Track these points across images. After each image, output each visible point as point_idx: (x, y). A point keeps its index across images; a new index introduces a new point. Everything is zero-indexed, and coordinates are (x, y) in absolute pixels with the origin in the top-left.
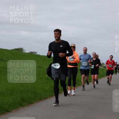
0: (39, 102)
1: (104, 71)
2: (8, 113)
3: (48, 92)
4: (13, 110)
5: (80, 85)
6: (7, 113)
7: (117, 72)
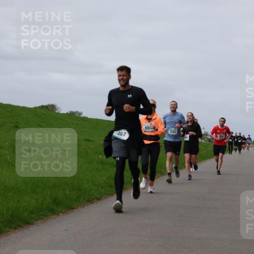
0: (85, 205)
1: (209, 149)
2: (28, 227)
3: (102, 187)
4: (37, 220)
5: (162, 174)
6: (25, 227)
7: (233, 149)
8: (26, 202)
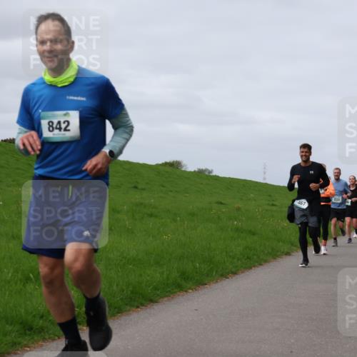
0: (218, 280)
8: (148, 276)
